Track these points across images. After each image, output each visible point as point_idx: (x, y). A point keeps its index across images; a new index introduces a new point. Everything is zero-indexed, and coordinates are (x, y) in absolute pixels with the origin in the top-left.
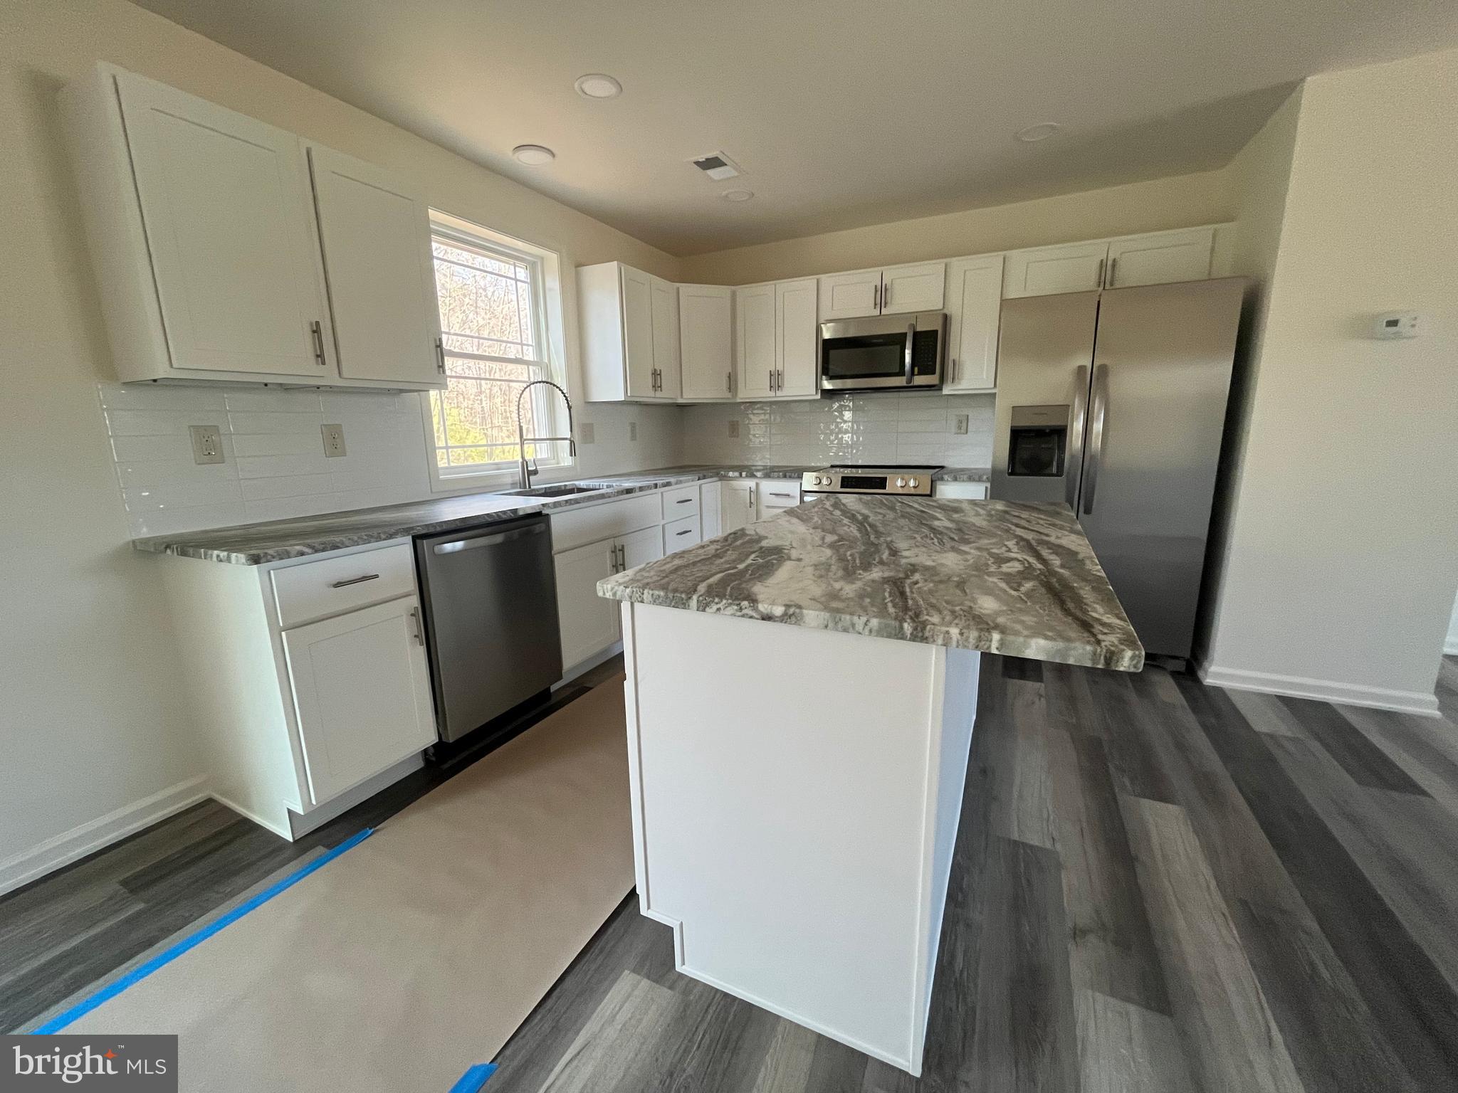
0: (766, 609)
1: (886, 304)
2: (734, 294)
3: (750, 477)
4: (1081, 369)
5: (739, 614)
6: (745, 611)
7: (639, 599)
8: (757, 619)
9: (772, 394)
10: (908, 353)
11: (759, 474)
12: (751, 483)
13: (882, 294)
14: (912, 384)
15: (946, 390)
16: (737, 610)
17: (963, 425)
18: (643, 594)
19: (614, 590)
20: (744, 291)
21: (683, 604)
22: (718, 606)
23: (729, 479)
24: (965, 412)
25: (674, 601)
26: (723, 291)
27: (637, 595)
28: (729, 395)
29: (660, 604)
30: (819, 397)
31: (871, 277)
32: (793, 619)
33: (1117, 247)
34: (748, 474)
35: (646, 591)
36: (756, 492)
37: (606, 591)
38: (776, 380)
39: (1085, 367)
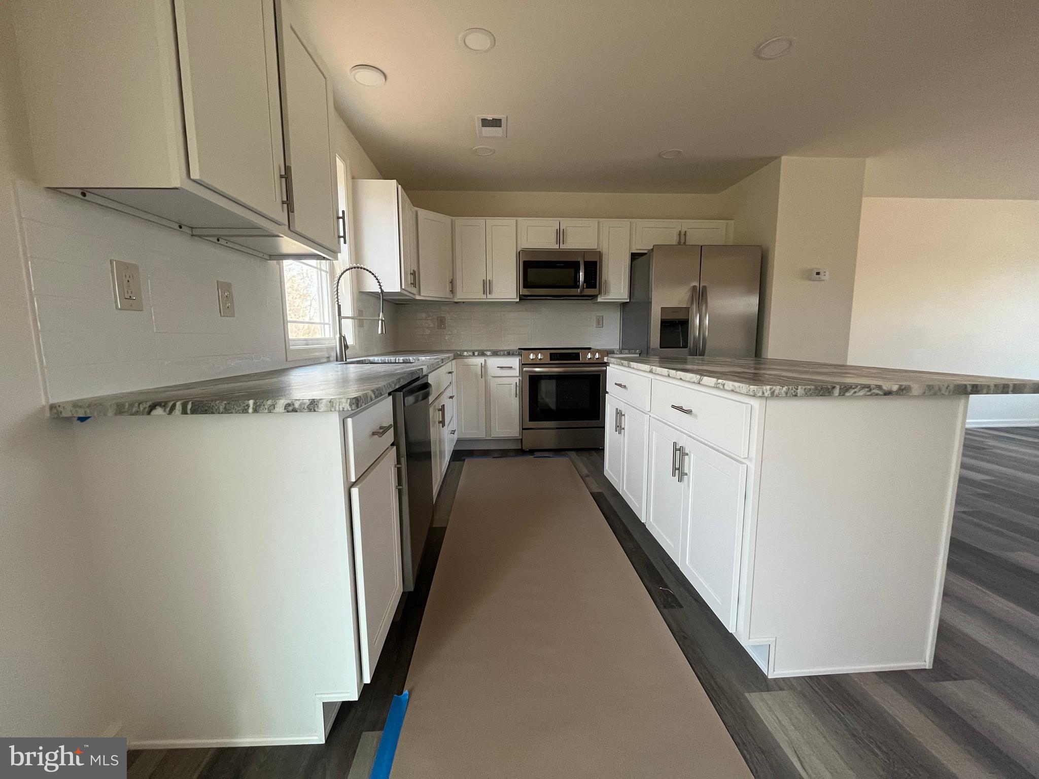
0: (887, 388)
1: (563, 241)
2: (452, 222)
3: (481, 355)
4: (695, 287)
5: (869, 393)
6: (873, 391)
7: (794, 394)
8: (881, 395)
9: (485, 297)
10: (582, 274)
11: (488, 353)
12: (480, 360)
13: (560, 235)
14: (583, 294)
15: (600, 300)
16: (868, 391)
17: (600, 323)
18: (797, 389)
19: (772, 390)
20: (460, 221)
21: (828, 392)
22: (855, 390)
23: (463, 357)
24: (601, 314)
25: (822, 392)
26: (447, 219)
27: (792, 391)
28: (450, 296)
29: (811, 395)
30: (518, 300)
31: (552, 224)
32: (904, 392)
33: (685, 225)
34: (480, 354)
35: (800, 387)
36: (484, 367)
37: (765, 391)
38: (487, 286)
39: (696, 286)
